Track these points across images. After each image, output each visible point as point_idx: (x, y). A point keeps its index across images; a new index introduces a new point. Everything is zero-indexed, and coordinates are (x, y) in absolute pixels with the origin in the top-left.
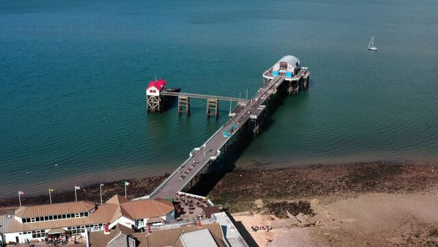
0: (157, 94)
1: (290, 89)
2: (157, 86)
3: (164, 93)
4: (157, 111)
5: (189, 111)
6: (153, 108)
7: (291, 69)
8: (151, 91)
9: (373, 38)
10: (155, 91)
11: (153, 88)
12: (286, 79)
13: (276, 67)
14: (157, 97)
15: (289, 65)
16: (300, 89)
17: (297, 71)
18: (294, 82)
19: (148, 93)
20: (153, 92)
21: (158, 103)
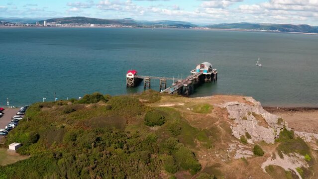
0: (133, 77)
1: (206, 79)
2: (133, 72)
3: (136, 76)
4: (132, 86)
5: (150, 86)
6: (130, 84)
7: (207, 68)
8: (129, 75)
9: (259, 59)
10: (131, 75)
11: (130, 73)
12: (204, 73)
13: (198, 67)
14: (132, 79)
15: (205, 66)
16: (212, 80)
17: (210, 70)
18: (208, 75)
19: (127, 76)
20: (130, 75)
21: (133, 81)
